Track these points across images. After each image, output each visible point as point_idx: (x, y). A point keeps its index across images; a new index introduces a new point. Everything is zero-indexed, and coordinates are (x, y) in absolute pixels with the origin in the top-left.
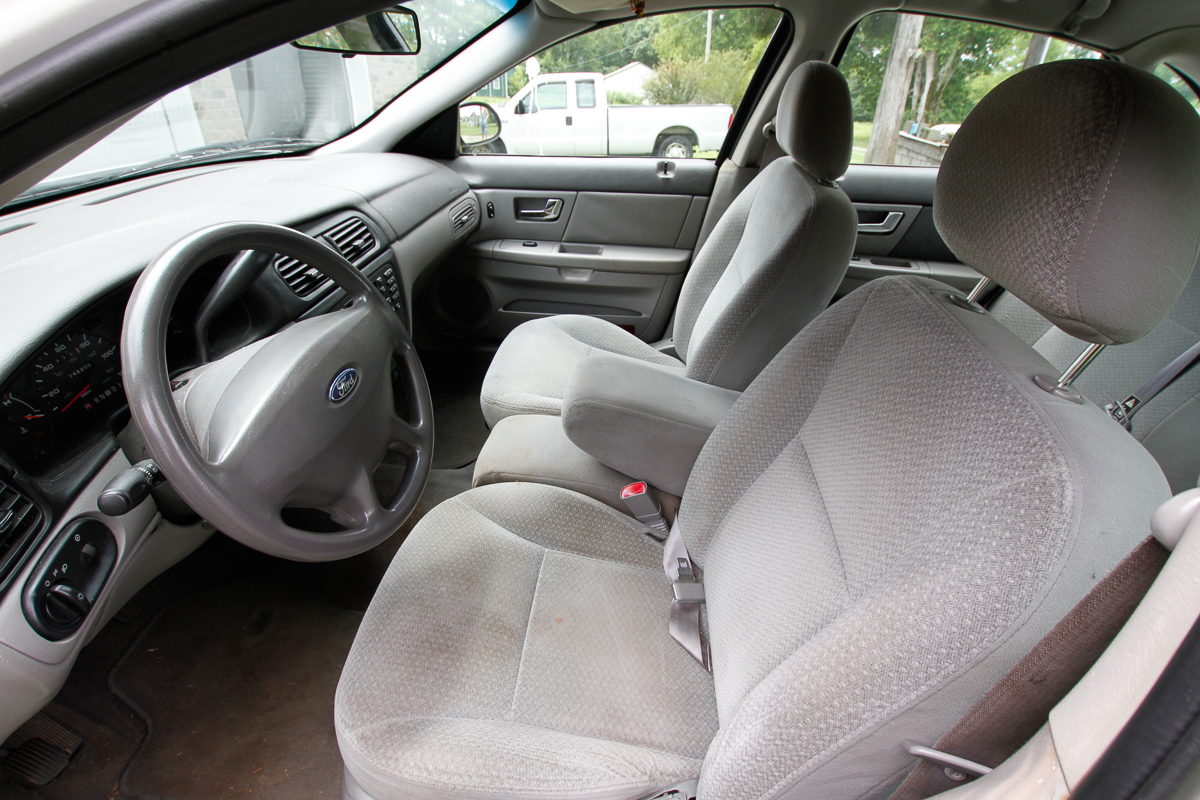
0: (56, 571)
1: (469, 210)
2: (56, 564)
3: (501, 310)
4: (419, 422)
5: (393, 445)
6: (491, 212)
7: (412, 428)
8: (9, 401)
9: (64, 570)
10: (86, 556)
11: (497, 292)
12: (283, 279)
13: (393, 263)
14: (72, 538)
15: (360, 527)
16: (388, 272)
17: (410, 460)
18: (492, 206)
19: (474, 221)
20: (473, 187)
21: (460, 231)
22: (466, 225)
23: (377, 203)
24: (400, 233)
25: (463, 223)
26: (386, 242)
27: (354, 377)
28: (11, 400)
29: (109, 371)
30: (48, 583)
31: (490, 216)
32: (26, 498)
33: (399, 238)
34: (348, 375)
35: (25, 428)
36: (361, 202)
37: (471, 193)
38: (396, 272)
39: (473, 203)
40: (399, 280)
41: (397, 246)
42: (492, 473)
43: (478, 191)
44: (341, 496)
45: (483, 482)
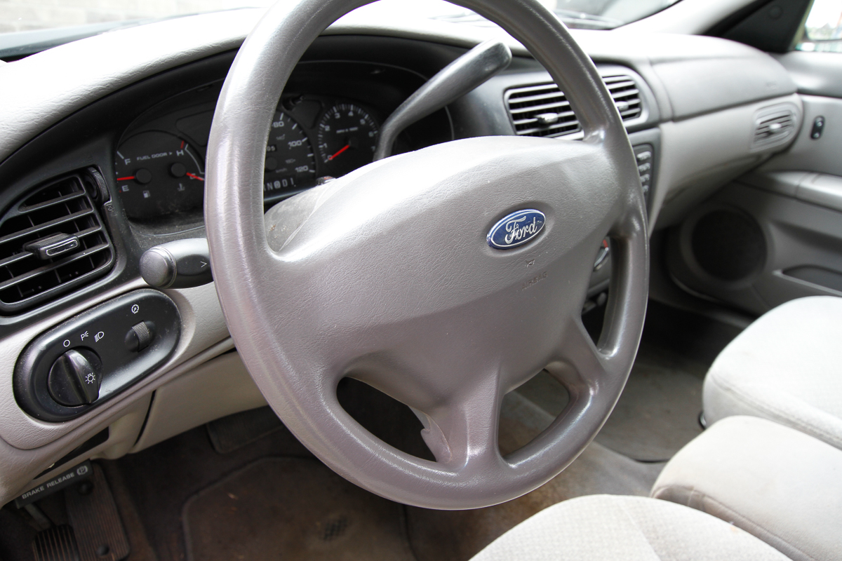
0: (86, 334)
1: (785, 119)
2: (92, 327)
3: (778, 273)
4: (611, 347)
5: (556, 365)
6: (817, 130)
7: (598, 351)
8: (182, 152)
9: (97, 338)
10: (135, 337)
11: (781, 247)
12: (508, 112)
13: (654, 147)
14: (129, 306)
15: (449, 467)
16: (644, 155)
17: (572, 401)
18: (823, 122)
19: (787, 136)
20: (801, 92)
21: (761, 142)
22: (773, 138)
23: (661, 69)
24: (679, 113)
25: (770, 133)
26: (656, 117)
27: (538, 226)
28: (185, 152)
29: (289, 161)
30: (67, 344)
31: (812, 137)
32: (106, 235)
33: (675, 119)
34: (530, 218)
35: (183, 186)
36: (642, 62)
37: (796, 98)
38: (655, 160)
39: (794, 110)
40: (654, 172)
41: (668, 129)
42: (691, 489)
43: (808, 99)
44: (443, 400)
45: (671, 496)
